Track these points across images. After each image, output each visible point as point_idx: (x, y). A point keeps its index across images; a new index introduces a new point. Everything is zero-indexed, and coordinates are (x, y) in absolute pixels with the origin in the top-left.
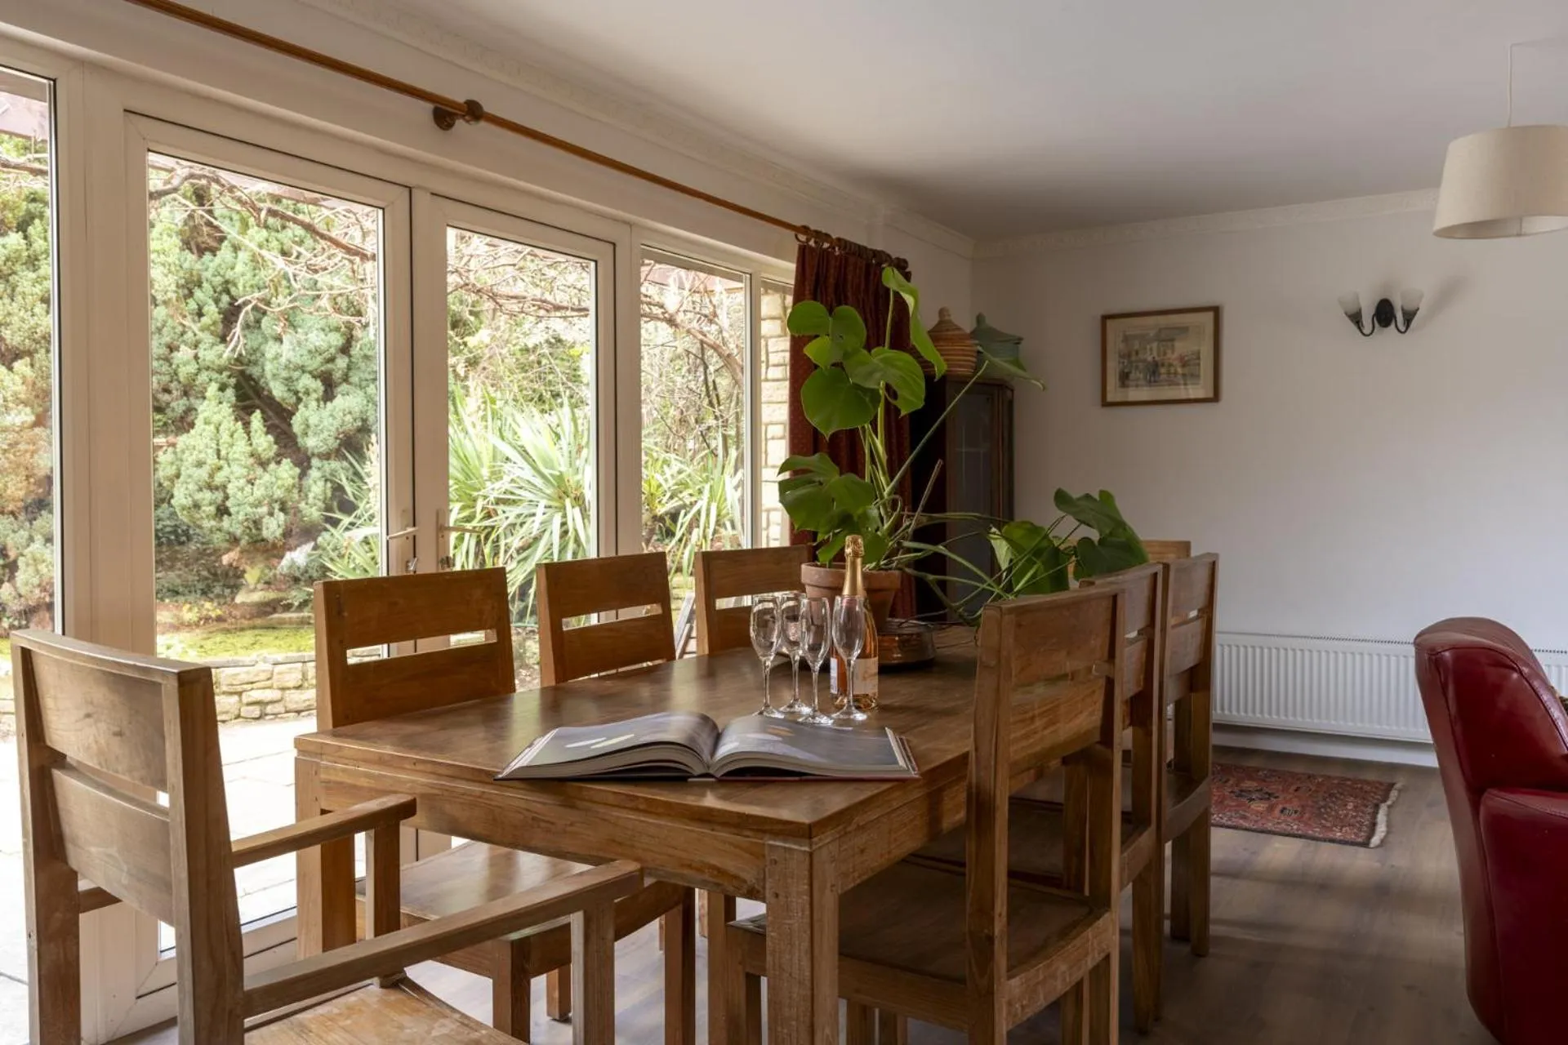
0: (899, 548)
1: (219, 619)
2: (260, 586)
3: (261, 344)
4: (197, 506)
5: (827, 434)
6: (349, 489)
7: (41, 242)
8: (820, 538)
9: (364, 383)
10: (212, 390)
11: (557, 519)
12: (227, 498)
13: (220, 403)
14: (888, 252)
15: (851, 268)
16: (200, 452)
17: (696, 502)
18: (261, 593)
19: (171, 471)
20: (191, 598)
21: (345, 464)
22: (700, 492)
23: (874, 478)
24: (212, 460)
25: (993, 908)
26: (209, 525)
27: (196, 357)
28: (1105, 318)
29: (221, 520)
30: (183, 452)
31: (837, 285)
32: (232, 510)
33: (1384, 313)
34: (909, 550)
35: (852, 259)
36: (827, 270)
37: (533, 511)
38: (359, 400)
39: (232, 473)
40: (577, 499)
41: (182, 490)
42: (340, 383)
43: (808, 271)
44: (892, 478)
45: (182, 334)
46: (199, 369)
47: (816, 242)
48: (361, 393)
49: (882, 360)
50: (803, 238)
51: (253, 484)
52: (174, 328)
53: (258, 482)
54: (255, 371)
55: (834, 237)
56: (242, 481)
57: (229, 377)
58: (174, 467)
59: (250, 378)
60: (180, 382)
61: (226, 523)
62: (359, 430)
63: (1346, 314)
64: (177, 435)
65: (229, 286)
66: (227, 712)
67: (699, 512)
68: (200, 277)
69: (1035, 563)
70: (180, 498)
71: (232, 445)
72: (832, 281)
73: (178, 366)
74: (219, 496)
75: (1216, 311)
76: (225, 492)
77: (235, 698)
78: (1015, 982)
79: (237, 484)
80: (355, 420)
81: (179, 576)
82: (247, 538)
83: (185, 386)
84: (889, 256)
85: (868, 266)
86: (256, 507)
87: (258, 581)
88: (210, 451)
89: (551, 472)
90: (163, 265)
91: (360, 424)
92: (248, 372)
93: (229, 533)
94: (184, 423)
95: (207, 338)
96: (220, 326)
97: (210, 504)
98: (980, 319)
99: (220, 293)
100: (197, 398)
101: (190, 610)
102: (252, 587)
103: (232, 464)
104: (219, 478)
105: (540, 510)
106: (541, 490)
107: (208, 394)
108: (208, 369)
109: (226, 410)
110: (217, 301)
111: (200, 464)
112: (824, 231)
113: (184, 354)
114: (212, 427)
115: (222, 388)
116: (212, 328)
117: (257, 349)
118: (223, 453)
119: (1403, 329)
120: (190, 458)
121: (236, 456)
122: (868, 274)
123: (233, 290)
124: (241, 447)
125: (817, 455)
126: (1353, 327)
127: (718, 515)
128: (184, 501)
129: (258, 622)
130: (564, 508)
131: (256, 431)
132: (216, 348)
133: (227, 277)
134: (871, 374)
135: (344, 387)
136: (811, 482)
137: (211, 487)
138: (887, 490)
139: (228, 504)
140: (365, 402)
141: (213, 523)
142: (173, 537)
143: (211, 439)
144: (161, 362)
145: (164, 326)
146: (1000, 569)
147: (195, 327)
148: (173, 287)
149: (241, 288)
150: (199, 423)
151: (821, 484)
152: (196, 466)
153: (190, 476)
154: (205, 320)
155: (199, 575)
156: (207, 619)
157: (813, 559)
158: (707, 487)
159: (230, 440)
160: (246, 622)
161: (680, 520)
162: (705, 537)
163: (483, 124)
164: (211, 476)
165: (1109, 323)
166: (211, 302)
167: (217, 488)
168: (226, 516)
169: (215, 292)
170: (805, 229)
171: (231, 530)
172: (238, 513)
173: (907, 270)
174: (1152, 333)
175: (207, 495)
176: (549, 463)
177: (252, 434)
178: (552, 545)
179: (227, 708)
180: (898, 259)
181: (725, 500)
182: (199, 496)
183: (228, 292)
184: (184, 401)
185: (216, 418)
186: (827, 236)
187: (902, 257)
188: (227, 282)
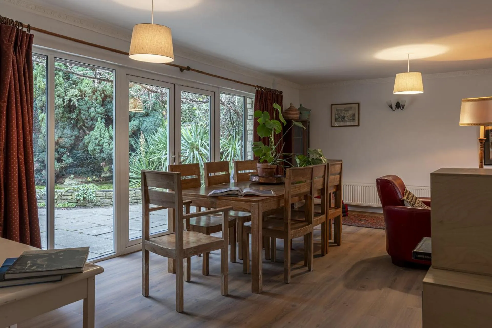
0: (276, 160)
1: (97, 181)
2: (108, 172)
3: (112, 107)
4: (95, 150)
5: (262, 138)
6: (134, 146)
7: (58, 81)
8: (260, 158)
9: (139, 117)
10: (99, 119)
11: (192, 154)
12: (103, 148)
13: (101, 123)
14: (277, 90)
15: (268, 95)
16: (96, 136)
17: (228, 150)
18: (108, 174)
19: (88, 141)
20: (89, 175)
21: (133, 139)
22: (229, 147)
23: (271, 146)
24: (99, 138)
25: (288, 218)
26: (97, 155)
27: (95, 111)
28: (332, 105)
29: (101, 154)
30: (92, 136)
31: (265, 99)
32: (104, 151)
33: (398, 105)
34: (278, 161)
35: (269, 93)
36: (263, 96)
37: (185, 152)
38: (137, 122)
39: (104, 141)
40: (196, 149)
41: (91, 146)
42: (133, 118)
43: (258, 96)
44: (275, 146)
45: (92, 104)
46: (96, 114)
47: (260, 89)
48: (138, 120)
49: (273, 123)
50: (257, 88)
51: (110, 144)
52: (90, 103)
53: (111, 144)
54: (110, 114)
55: (264, 87)
56: (107, 144)
57: (103, 116)
58: (89, 140)
59: (108, 116)
60: (90, 117)
61: (102, 155)
62: (137, 130)
63: (388, 105)
64: (90, 132)
65: (104, 92)
66: (108, 203)
67: (229, 153)
68: (96, 89)
69: (304, 164)
70: (90, 148)
71: (104, 134)
72: (264, 98)
73: (91, 113)
74: (101, 147)
75: (358, 104)
76: (102, 147)
77: (110, 200)
78: (292, 231)
79: (105, 144)
80: (136, 127)
81: (85, 169)
82: (107, 159)
83: (92, 118)
84: (278, 91)
85: (273, 94)
86: (111, 150)
87: (107, 171)
88: (99, 136)
89: (190, 142)
90: (89, 87)
91: (137, 128)
92: (108, 114)
93: (103, 157)
94: (92, 128)
95: (98, 105)
96: (102, 102)
97: (98, 150)
98: (301, 105)
99: (102, 94)
100: (95, 121)
101: (89, 178)
102: (105, 172)
103: (104, 139)
104: (101, 143)
105: (188, 152)
106: (187, 146)
107: (98, 120)
108: (98, 113)
109: (103, 124)
110: (101, 96)
111: (96, 139)
112: (262, 86)
113: (93, 109)
114: (99, 129)
115: (102, 119)
116: (100, 103)
117: (111, 108)
118: (102, 136)
119: (402, 109)
120: (94, 137)
121: (106, 137)
122: (272, 96)
123: (105, 93)
124: (107, 134)
125: (260, 142)
126: (390, 109)
127: (234, 153)
128: (91, 149)
129: (107, 182)
130: (193, 151)
131: (111, 130)
132: (100, 108)
133: (104, 89)
134: (271, 126)
135: (134, 118)
136: (259, 147)
137: (99, 145)
138: (274, 148)
139: (103, 149)
140: (139, 123)
141: (99, 155)
142: (83, 159)
143: (99, 132)
144: (86, 112)
145: (87, 102)
146: (297, 164)
147: (95, 102)
148: (91, 92)
149: (108, 93)
150: (96, 128)
151: (260, 147)
152: (95, 140)
153: (93, 142)
154: (98, 101)
155: (91, 169)
156: (94, 181)
157: (259, 162)
158: (231, 146)
159: (104, 133)
160: (104, 182)
161: (224, 155)
162: (230, 159)
163: (190, 71)
164: (99, 142)
165: (333, 106)
166: (99, 96)
167: (100, 145)
168: (102, 153)
169: (100, 93)
170: (257, 86)
171: (103, 156)
172: (106, 152)
173: (282, 94)
174: (343, 109)
175: (98, 147)
176: (189, 139)
177: (110, 131)
178: (190, 161)
179: (108, 202)
180: (280, 91)
181: (236, 149)
182: (95, 147)
183: (104, 93)
184: (91, 122)
185: (101, 127)
186: (263, 87)
187: (281, 91)
188: (104, 91)
